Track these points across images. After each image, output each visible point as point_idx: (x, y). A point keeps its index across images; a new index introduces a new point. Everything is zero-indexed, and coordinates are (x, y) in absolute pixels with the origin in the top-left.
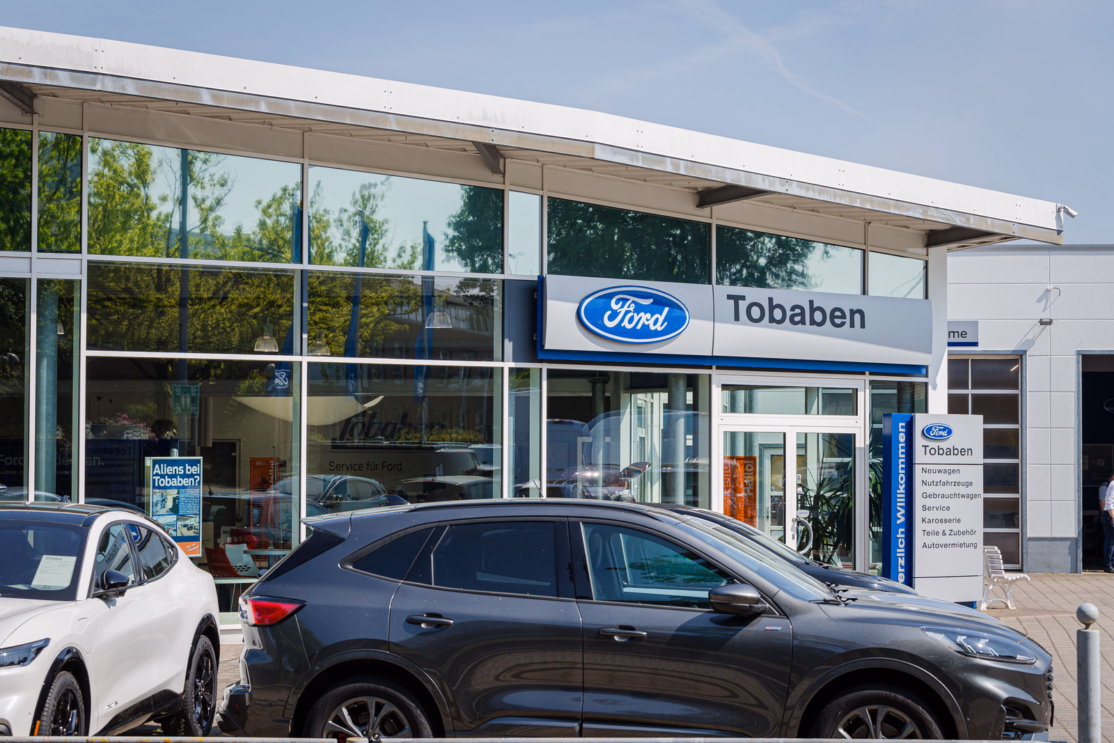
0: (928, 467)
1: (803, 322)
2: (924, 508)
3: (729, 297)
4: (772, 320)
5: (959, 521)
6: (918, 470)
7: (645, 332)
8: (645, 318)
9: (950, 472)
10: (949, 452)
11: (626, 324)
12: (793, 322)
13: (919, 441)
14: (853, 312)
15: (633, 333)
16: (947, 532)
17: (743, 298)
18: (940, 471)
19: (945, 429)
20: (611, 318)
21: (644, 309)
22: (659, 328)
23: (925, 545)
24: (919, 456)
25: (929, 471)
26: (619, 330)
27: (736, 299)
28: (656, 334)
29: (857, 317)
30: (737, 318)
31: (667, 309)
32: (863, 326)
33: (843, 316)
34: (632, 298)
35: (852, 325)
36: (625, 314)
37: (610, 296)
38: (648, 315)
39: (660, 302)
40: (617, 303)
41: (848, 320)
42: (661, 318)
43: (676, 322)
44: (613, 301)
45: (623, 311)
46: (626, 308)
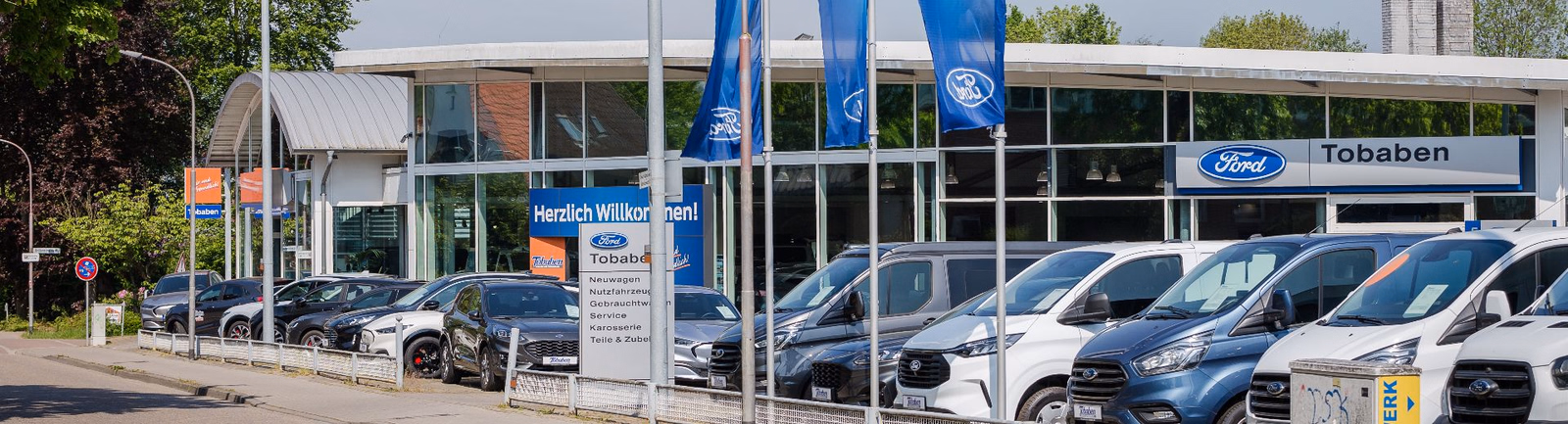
1: (1389, 159)
3: (1323, 146)
4: (1360, 159)
7: (1248, 173)
8: (1246, 165)
11: (1232, 169)
12: (1380, 159)
14: (1436, 150)
15: (1238, 175)
17: (1335, 146)
20: (1220, 167)
21: (1247, 159)
22: (1258, 170)
26: (1227, 173)
27: (1329, 147)
28: (1257, 174)
29: (1441, 153)
30: (1329, 160)
31: (1265, 158)
32: (1446, 158)
33: (1428, 153)
34: (1237, 153)
35: (1436, 159)
36: (1231, 163)
37: (1221, 152)
38: (1250, 163)
39: (1259, 154)
40: (1225, 157)
41: (1432, 156)
42: (1260, 164)
44: (1222, 155)
45: (1229, 161)
46: (1232, 159)
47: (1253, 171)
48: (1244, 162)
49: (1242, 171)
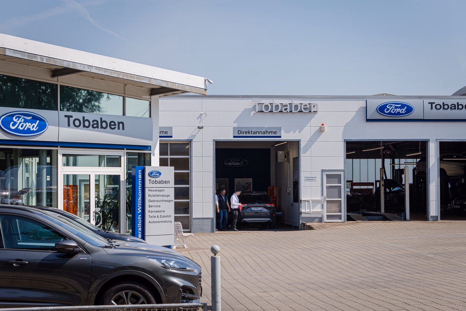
0: (151, 189)
1: (97, 127)
2: (150, 206)
3: (66, 116)
4: (84, 126)
5: (164, 211)
6: (147, 190)
7: (29, 131)
8: (28, 125)
9: (160, 191)
10: (160, 182)
11: (20, 127)
12: (93, 127)
13: (147, 178)
14: (119, 123)
15: (23, 132)
16: (159, 216)
17: (72, 117)
18: (156, 191)
19: (158, 172)
20: (13, 125)
21: (28, 121)
22: (35, 129)
23: (150, 222)
24: (147, 184)
25: (152, 191)
26: (17, 130)
27: (69, 117)
28: (33, 132)
29: (121, 125)
30: (69, 125)
31: (38, 121)
32: (123, 129)
33: (115, 125)
34: (23, 117)
35: (119, 129)
36: (19, 123)
37: (13, 115)
38: (30, 124)
39: (35, 118)
40: (16, 118)
41: (117, 127)
42: (36, 125)
43: (42, 127)
44: (14, 118)
45: (19, 122)
46: (20, 121)
47: (32, 129)
48: (27, 123)
49: (26, 129)
